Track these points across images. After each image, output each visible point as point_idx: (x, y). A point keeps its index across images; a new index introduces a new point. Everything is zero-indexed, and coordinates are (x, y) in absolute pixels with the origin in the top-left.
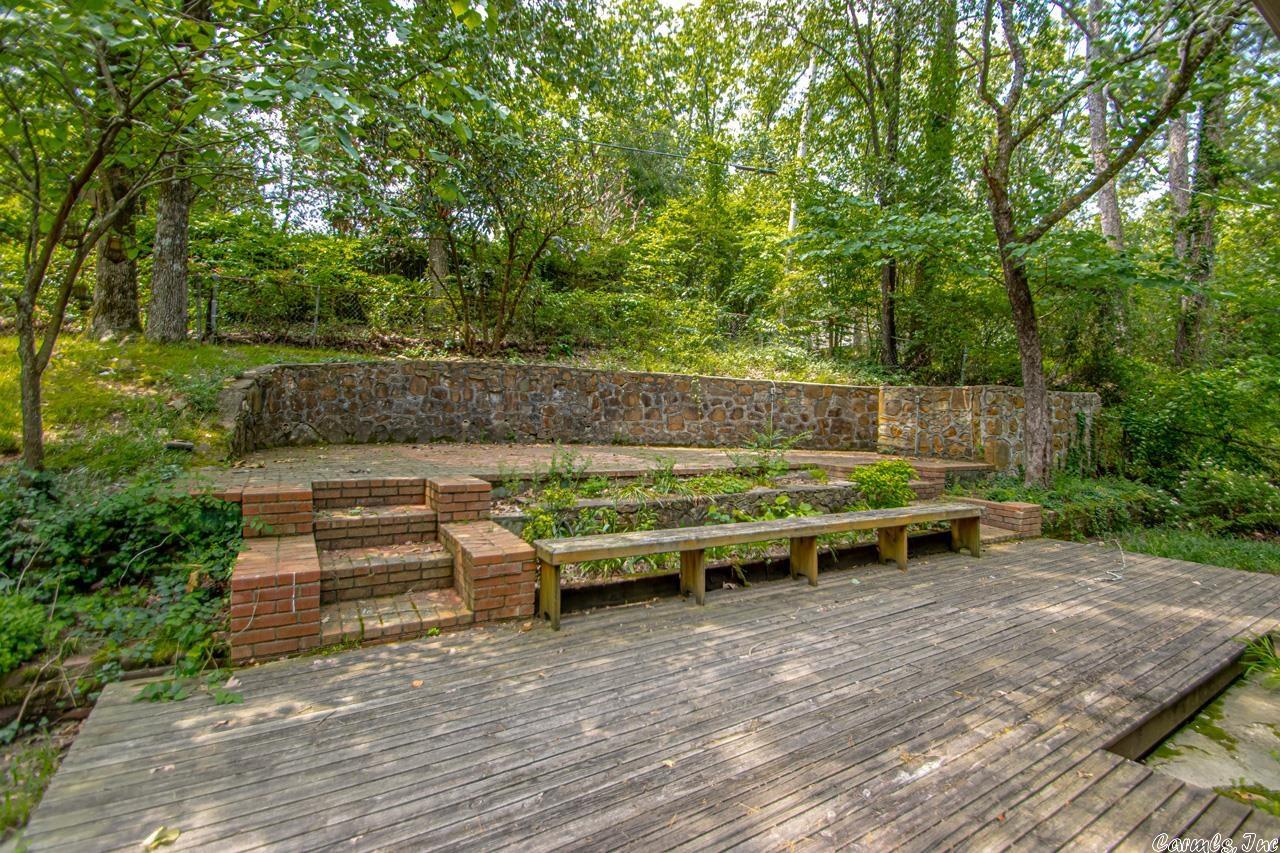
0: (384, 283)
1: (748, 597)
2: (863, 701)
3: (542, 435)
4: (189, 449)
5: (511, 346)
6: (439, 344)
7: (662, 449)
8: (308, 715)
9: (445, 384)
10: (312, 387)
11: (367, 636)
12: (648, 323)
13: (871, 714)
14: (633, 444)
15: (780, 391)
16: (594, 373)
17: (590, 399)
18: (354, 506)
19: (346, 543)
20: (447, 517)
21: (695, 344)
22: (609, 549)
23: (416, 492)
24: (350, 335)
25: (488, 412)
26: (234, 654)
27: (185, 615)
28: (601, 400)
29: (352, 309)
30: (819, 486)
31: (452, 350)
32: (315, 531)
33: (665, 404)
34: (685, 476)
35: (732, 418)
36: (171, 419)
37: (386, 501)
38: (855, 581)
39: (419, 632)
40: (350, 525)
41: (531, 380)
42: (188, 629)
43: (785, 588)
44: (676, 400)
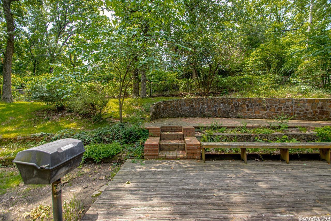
0: (182, 81)
1: (262, 164)
2: (280, 196)
3: (218, 115)
4: (144, 119)
5: (211, 93)
6: (194, 94)
7: (252, 120)
8: (153, 169)
9: (194, 104)
10: (166, 106)
11: (166, 157)
12: (251, 83)
13: (280, 199)
14: (244, 118)
15: (297, 101)
16: (232, 99)
17: (231, 106)
18: (168, 131)
19: (166, 139)
20: (185, 135)
21: (266, 88)
22: (217, 146)
23: (180, 129)
24: (176, 93)
25: (204, 110)
26: (145, 157)
27: (139, 149)
28: (234, 106)
29: (176, 87)
30: (303, 133)
31: (196, 95)
32: (160, 136)
33: (254, 107)
34: (252, 128)
35: (278, 110)
36: (142, 113)
37: (174, 131)
38: (305, 164)
39: (175, 158)
40: (167, 135)
41: (214, 102)
42: (139, 151)
43: (276, 163)
44: (257, 105)
